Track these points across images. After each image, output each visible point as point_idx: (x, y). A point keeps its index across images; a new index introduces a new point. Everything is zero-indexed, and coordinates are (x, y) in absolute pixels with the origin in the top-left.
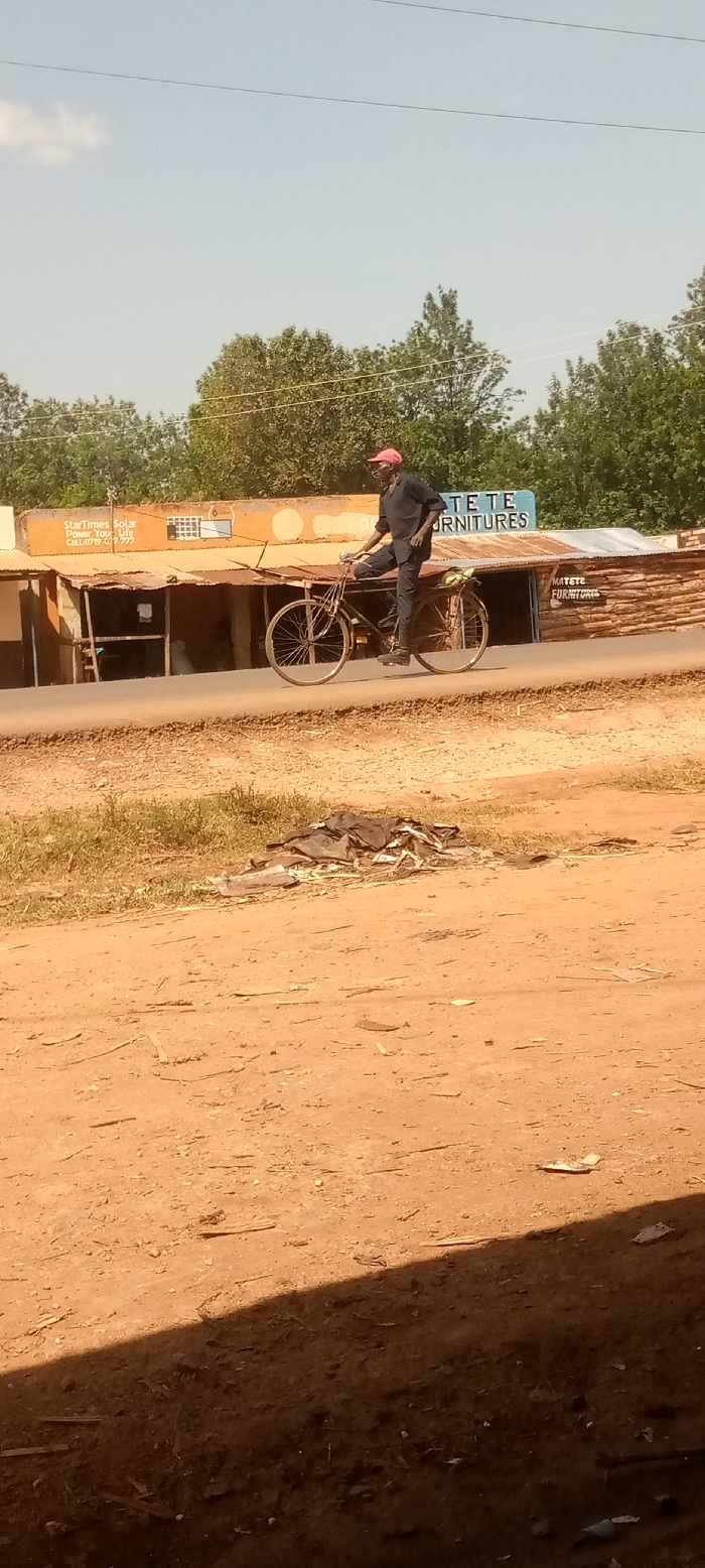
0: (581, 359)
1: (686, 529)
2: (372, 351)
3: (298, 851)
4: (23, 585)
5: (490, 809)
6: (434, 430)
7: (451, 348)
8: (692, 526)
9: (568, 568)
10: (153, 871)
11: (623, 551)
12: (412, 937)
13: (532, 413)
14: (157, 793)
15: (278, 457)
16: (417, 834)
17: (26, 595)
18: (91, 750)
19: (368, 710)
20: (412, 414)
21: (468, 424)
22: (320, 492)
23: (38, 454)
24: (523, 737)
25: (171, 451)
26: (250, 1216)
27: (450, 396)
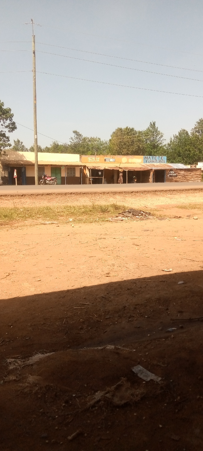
0: (176, 135)
1: (192, 165)
2: (140, 131)
3: (123, 215)
4: (81, 167)
5: (156, 210)
6: (150, 145)
7: (154, 131)
8: (193, 164)
9: (171, 170)
10: (100, 216)
11: (181, 168)
12: (142, 230)
13: (167, 143)
14: (101, 204)
15: (124, 148)
16: (144, 213)
17: (81, 169)
18: (90, 196)
19: (136, 192)
20: (146, 142)
22: (130, 155)
23: (84, 146)
24: (162, 199)
25: (106, 146)
26: (114, 274)
27: (153, 140)
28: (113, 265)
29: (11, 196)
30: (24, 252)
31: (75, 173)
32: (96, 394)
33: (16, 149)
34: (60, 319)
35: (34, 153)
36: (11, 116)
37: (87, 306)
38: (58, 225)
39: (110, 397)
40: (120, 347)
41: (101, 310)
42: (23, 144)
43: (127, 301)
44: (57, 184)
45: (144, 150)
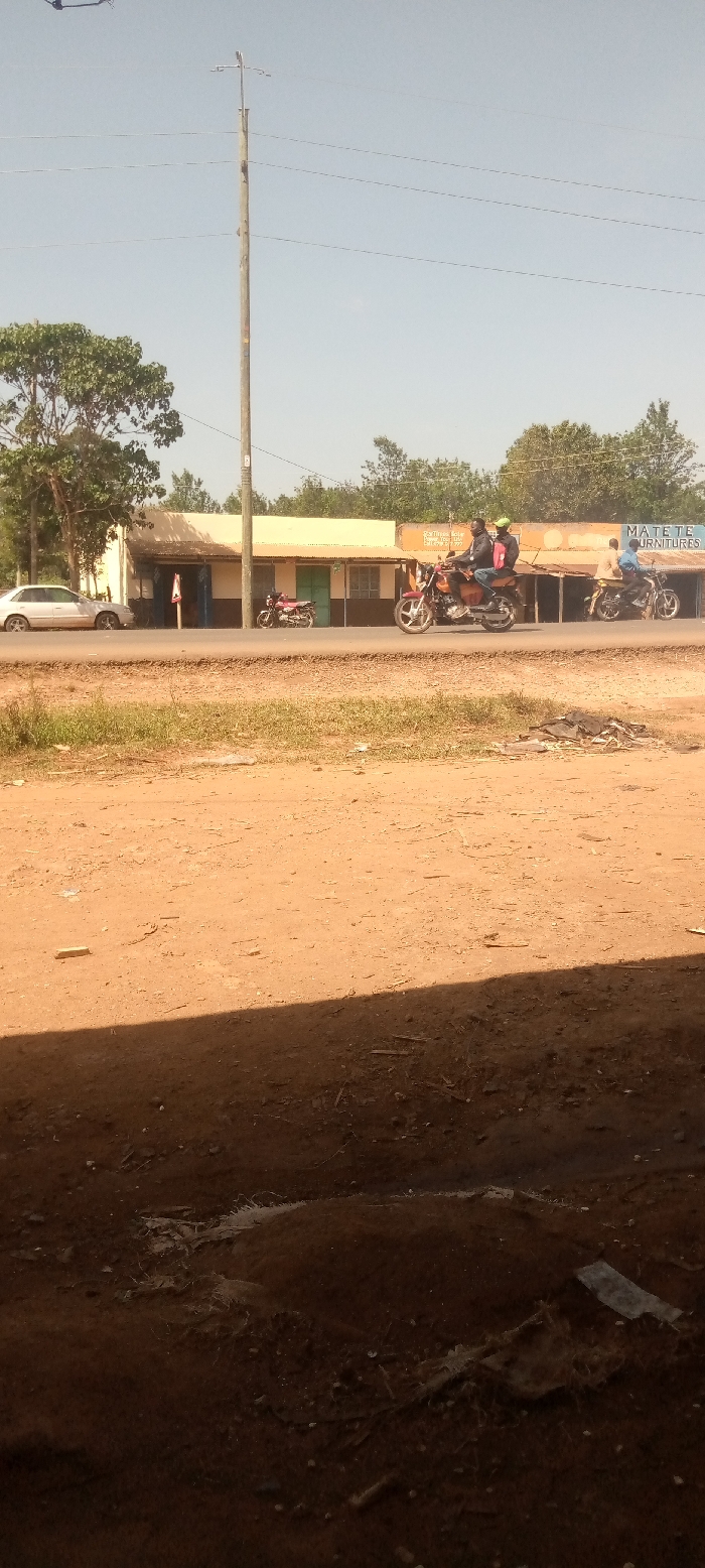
2: (612, 436)
3: (547, 732)
4: (398, 566)
5: (664, 716)
6: (646, 486)
7: (662, 436)
10: (461, 736)
12: (615, 788)
14: (466, 692)
15: (551, 498)
16: (620, 728)
17: (398, 573)
18: (431, 663)
19: (594, 652)
20: (634, 475)
21: (668, 483)
22: (572, 520)
23: (412, 491)
24: (687, 675)
25: (487, 492)
26: (513, 938)
27: (658, 465)
28: (510, 908)
29: (163, 664)
30: (206, 854)
31: (377, 586)
32: (451, 1353)
33: (180, 504)
34: (324, 1087)
35: (240, 517)
36: (164, 394)
37: (418, 1046)
38: (317, 766)
39: (498, 1367)
40: (533, 1196)
41: (469, 1061)
42: (202, 488)
43: (558, 1034)
44: (315, 625)
45: (625, 502)
